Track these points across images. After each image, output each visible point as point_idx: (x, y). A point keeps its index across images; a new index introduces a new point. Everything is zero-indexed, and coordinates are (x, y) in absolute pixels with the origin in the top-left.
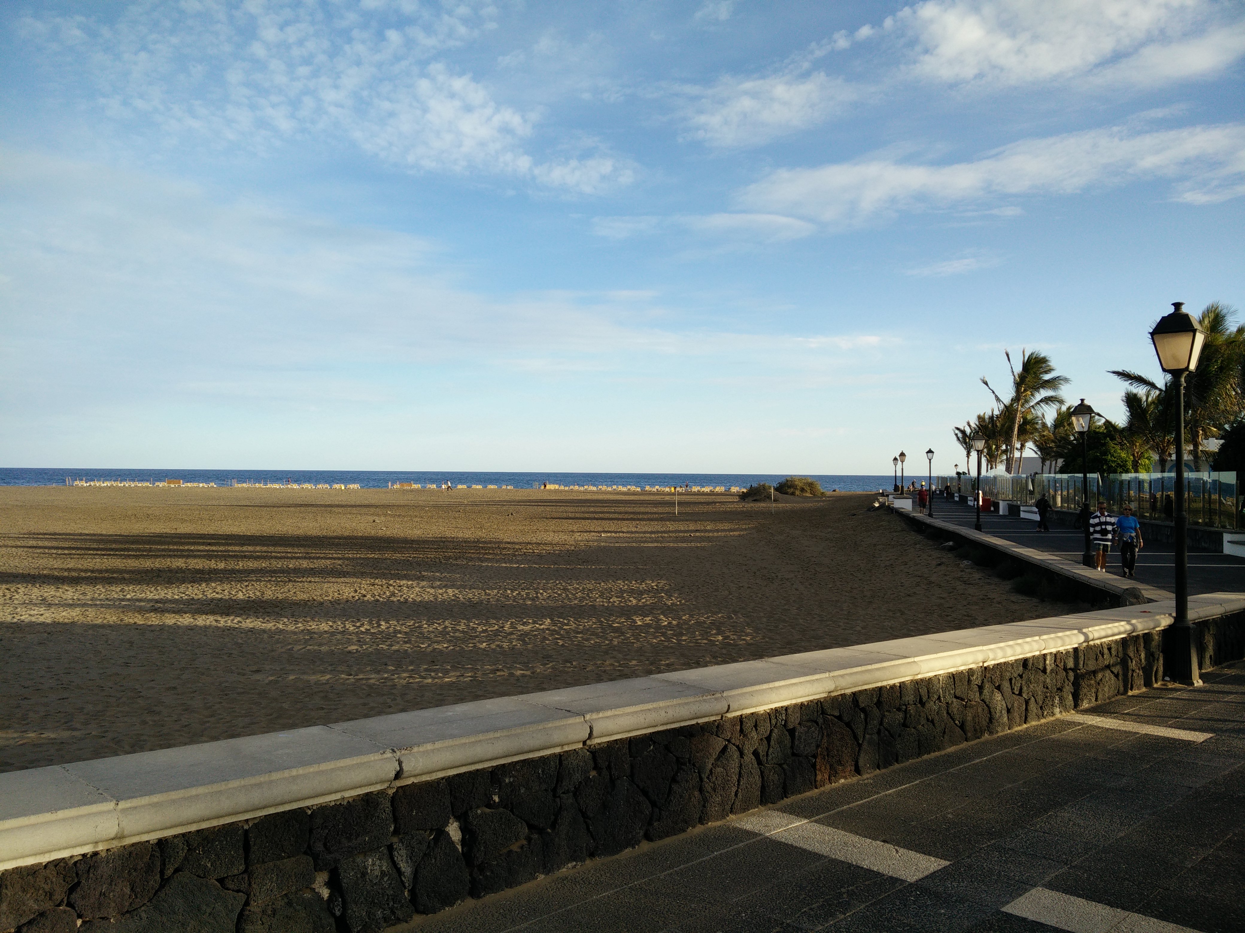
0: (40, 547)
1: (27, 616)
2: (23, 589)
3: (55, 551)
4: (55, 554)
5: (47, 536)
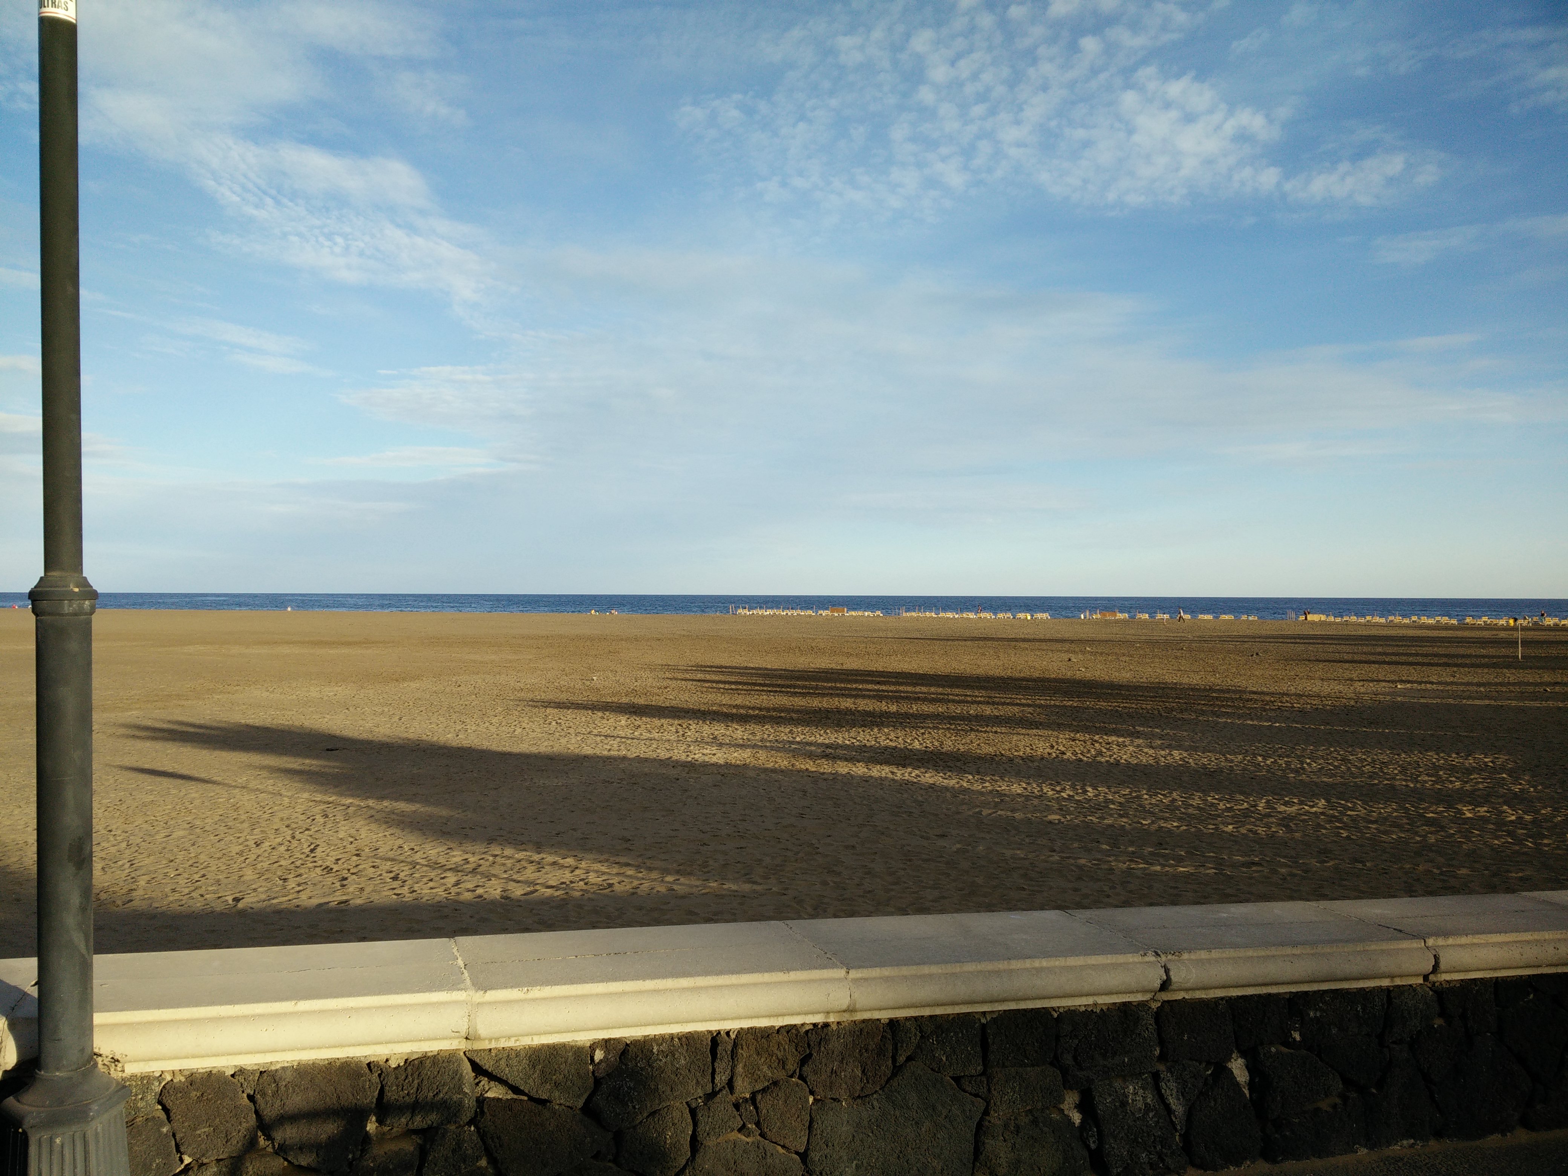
0: (708, 681)
1: (701, 755)
2: (694, 725)
3: (722, 686)
4: (723, 689)
5: (714, 669)
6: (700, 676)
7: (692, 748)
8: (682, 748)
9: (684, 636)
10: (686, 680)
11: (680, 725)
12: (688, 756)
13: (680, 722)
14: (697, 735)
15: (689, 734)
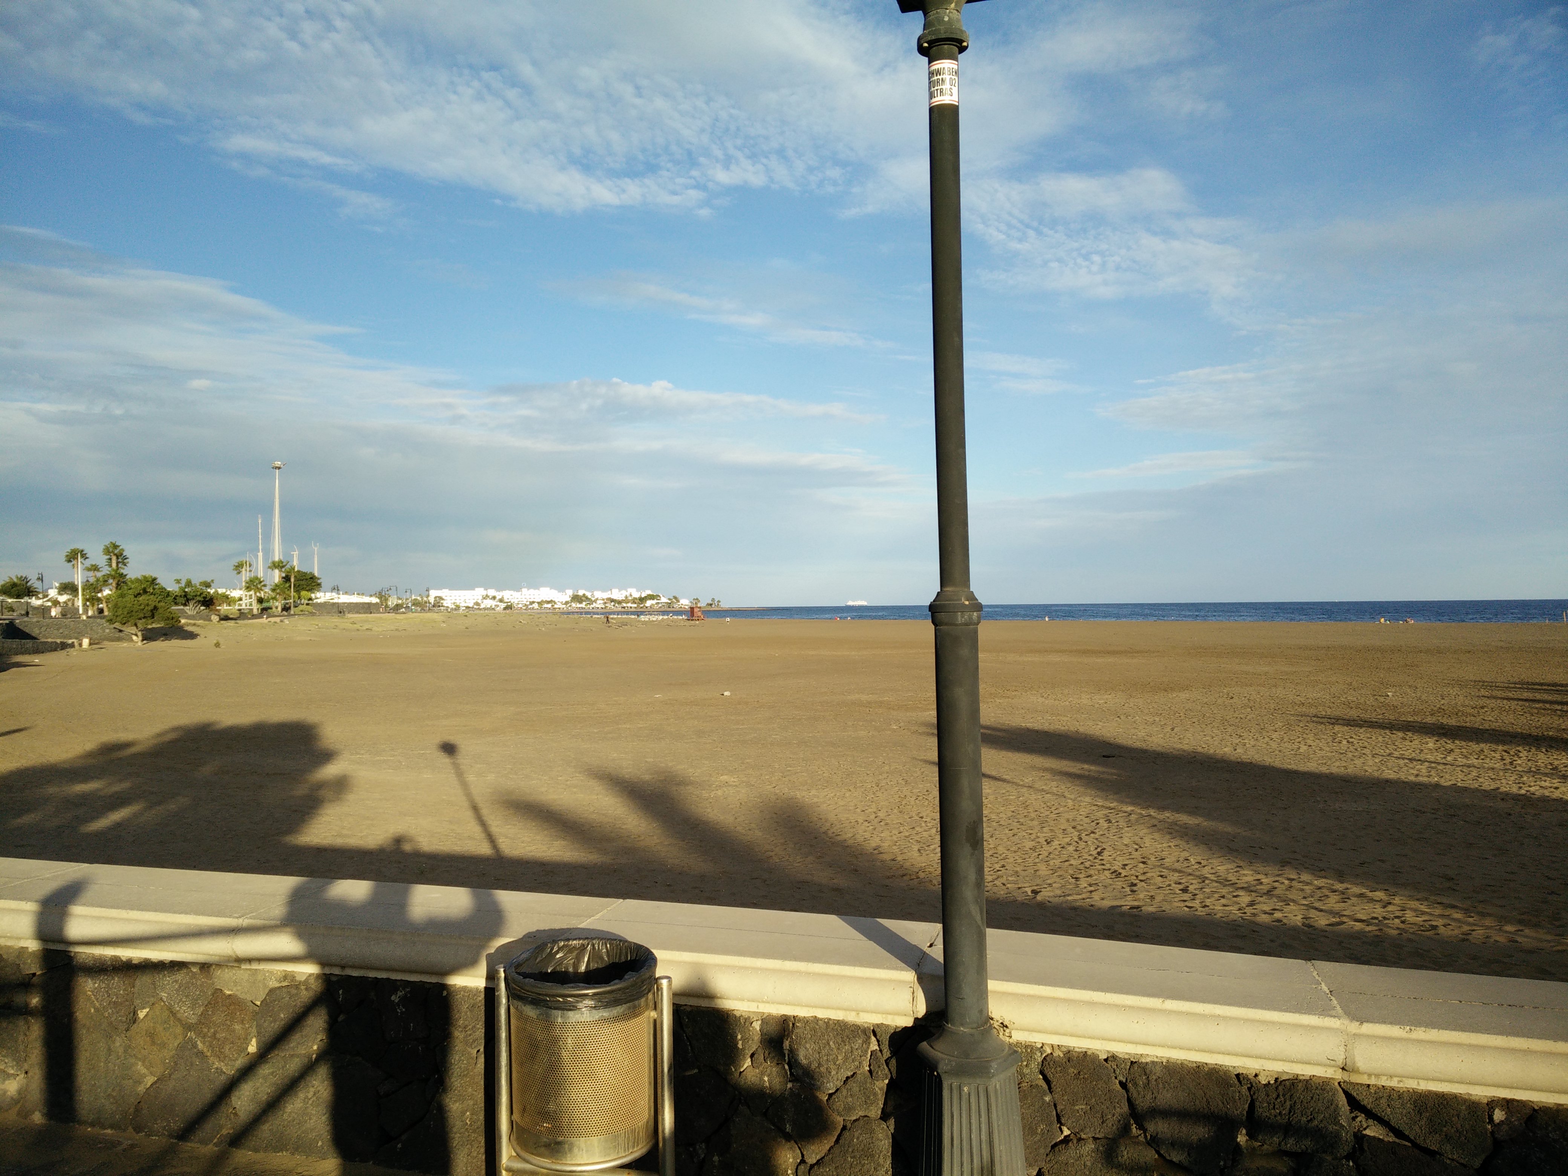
6: (1526, 695)
7: (1525, 778)
8: (1512, 778)
9: (1502, 647)
10: (1508, 699)
11: (1505, 751)
12: (1520, 788)
13: (1505, 748)
14: (1530, 763)
15: (1519, 762)
